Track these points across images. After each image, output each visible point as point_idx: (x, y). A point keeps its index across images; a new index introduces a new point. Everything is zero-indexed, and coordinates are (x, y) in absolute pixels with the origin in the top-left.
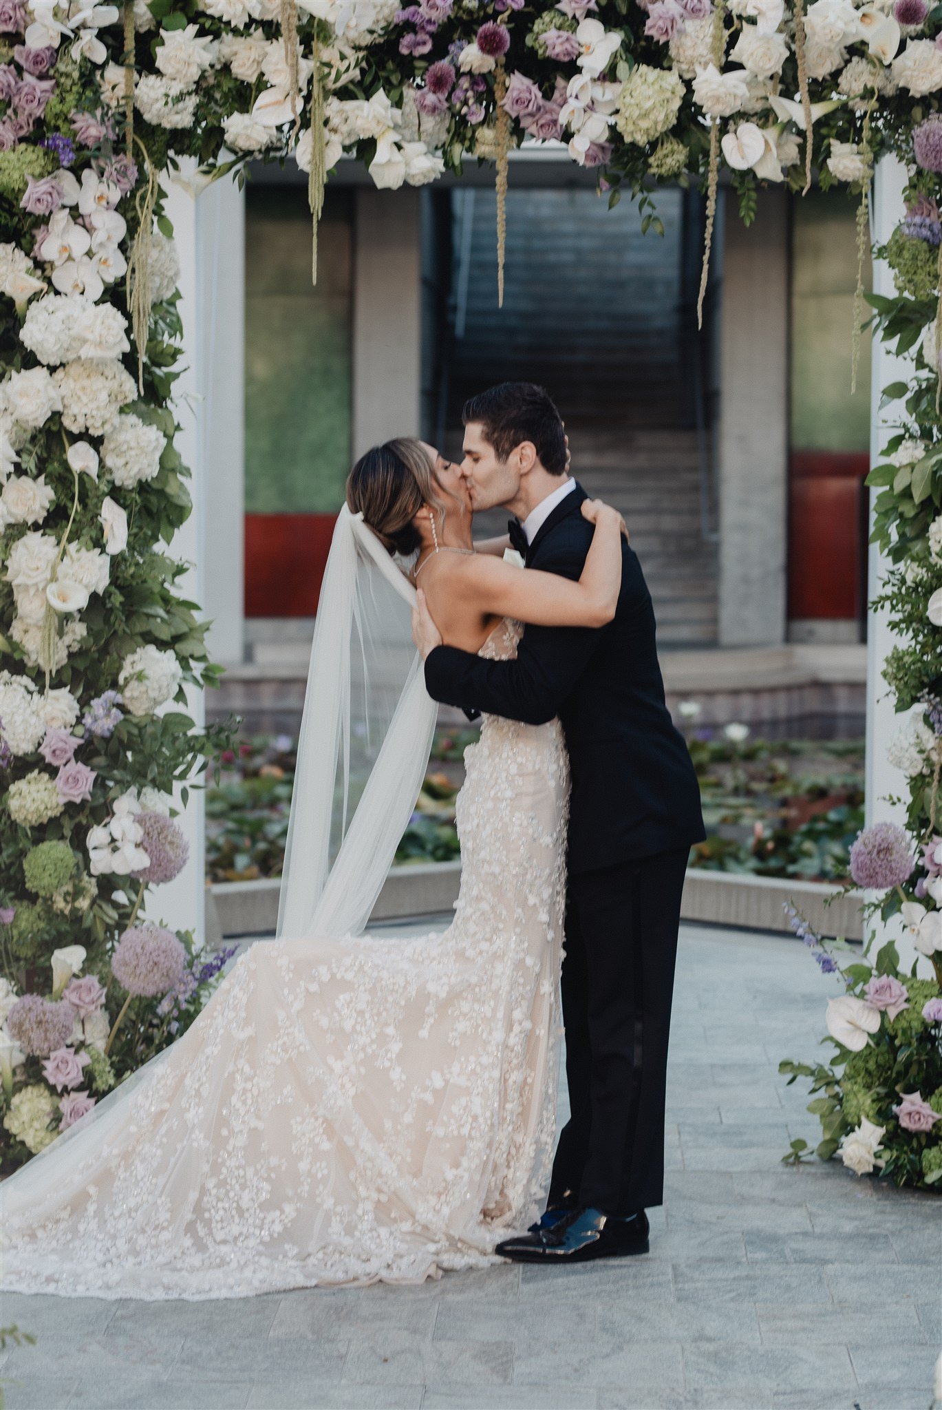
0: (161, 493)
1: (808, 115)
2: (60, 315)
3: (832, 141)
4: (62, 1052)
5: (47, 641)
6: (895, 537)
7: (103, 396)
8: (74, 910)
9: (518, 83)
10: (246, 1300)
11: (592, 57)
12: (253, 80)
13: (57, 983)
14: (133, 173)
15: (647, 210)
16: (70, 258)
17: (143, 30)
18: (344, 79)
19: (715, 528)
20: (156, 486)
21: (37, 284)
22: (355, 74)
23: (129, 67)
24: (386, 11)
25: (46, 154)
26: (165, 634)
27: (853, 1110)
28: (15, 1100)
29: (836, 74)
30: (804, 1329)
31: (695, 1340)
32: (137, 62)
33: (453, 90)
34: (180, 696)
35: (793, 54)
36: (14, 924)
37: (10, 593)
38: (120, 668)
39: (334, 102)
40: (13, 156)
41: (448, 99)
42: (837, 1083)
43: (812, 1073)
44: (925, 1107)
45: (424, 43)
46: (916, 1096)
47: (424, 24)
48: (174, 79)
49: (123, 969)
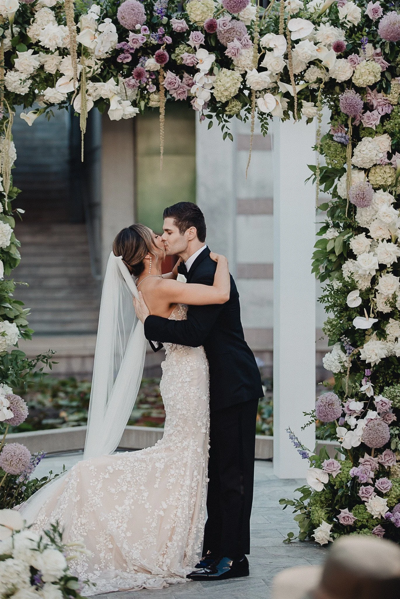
0: (10, 253)
1: (295, 90)
3: (303, 101)
9: (170, 75)
11: (202, 65)
12: (54, 73)
14: (3, 114)
15: (225, 130)
17: (7, 51)
18: (96, 73)
20: (8, 250)
22: (100, 71)
23: (2, 67)
24: (113, 44)
26: (11, 315)
27: (316, 518)
29: (304, 72)
32: (5, 65)
35: (287, 64)
39: (90, 83)
41: (140, 82)
42: (305, 508)
43: (294, 504)
44: (351, 515)
45: (128, 58)
46: (346, 510)
47: (129, 49)
48: (21, 73)
49: (5, 463)
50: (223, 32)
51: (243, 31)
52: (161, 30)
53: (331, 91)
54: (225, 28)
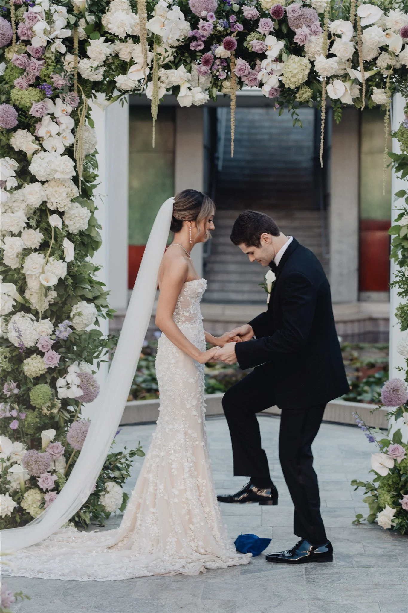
0: (89, 236)
1: (363, 76)
2: (46, 160)
3: (374, 87)
4: (46, 474)
5: (40, 298)
6: (400, 256)
7: (64, 195)
8: (51, 413)
9: (240, 62)
10: (122, 581)
11: (271, 51)
12: (128, 60)
13: (44, 445)
14: (77, 100)
15: (295, 116)
16: (51, 136)
17: (81, 39)
18: (167, 60)
19: (328, 252)
20: (87, 233)
21: (37, 147)
22: (171, 58)
23: (76, 54)
24: (185, 32)
25: (40, 92)
26: (90, 296)
27: (382, 502)
28: (26, 495)
29: (375, 59)
30: (360, 596)
31: (313, 600)
32: (79, 53)
33: (213, 65)
34: (97, 323)
35: (357, 50)
36: (25, 420)
37: (25, 278)
38: (71, 311)
39: (162, 70)
40: (26, 92)
41: (211, 69)
42: (376, 490)
43: (365, 486)
45: (201, 45)
47: (201, 37)
48: (95, 60)
49: (72, 439)
50: (293, 19)
51: (313, 18)
52: (233, 18)
53: (404, 78)
54: (294, 15)
